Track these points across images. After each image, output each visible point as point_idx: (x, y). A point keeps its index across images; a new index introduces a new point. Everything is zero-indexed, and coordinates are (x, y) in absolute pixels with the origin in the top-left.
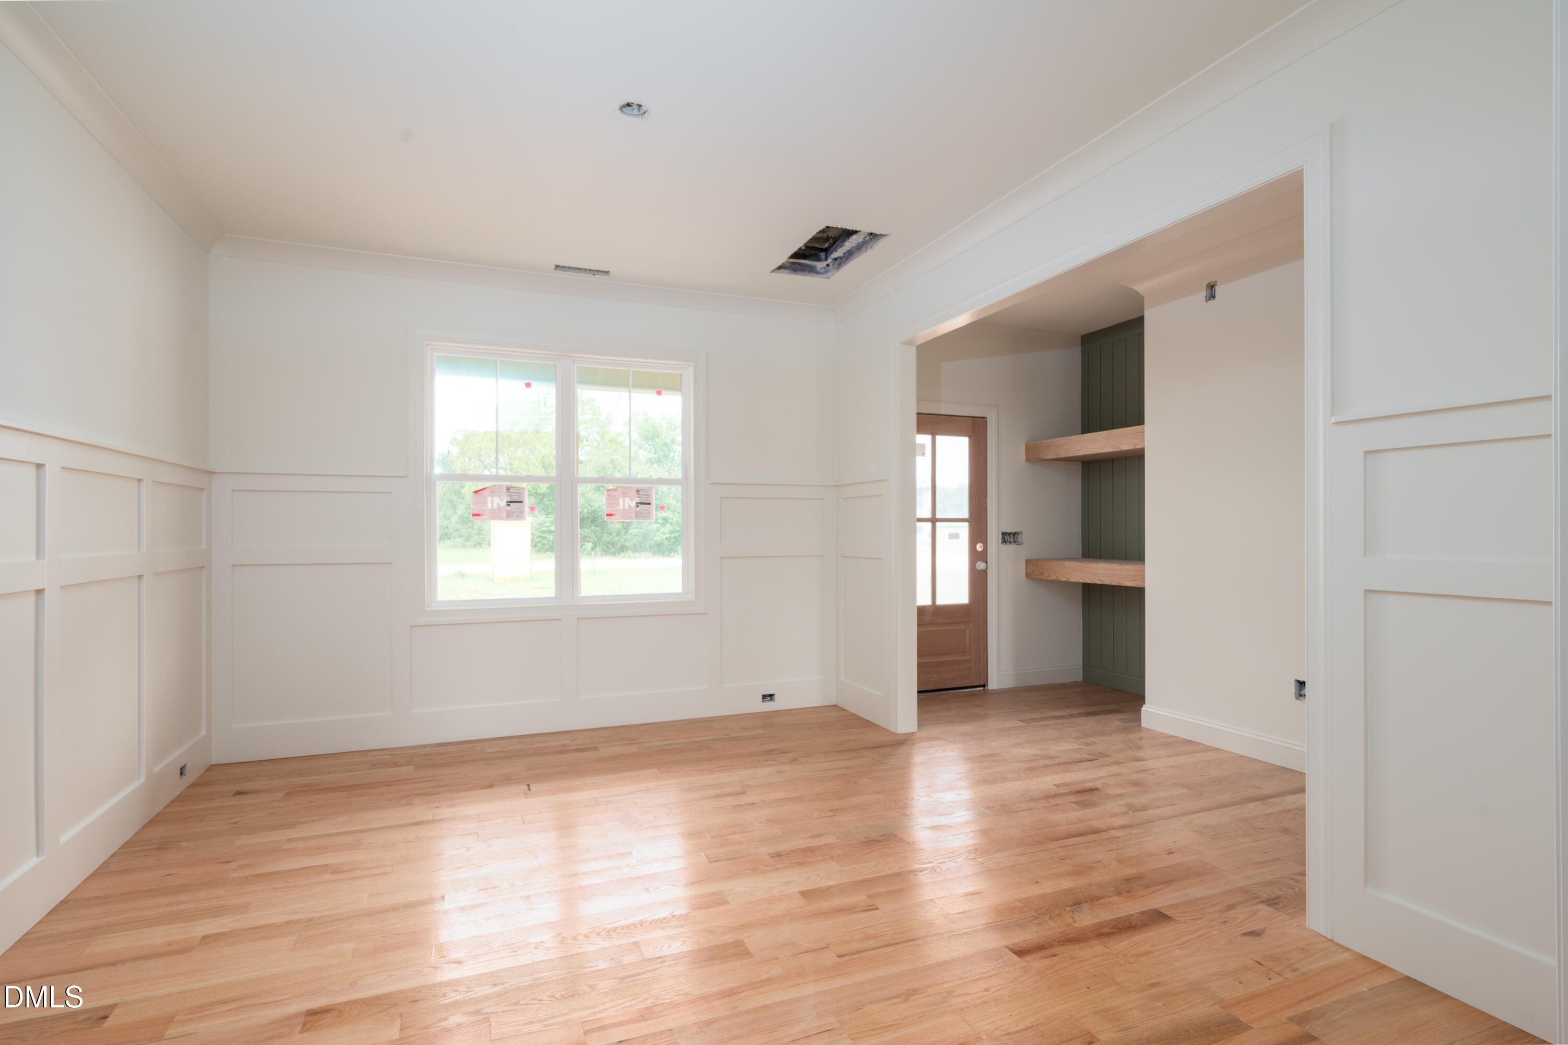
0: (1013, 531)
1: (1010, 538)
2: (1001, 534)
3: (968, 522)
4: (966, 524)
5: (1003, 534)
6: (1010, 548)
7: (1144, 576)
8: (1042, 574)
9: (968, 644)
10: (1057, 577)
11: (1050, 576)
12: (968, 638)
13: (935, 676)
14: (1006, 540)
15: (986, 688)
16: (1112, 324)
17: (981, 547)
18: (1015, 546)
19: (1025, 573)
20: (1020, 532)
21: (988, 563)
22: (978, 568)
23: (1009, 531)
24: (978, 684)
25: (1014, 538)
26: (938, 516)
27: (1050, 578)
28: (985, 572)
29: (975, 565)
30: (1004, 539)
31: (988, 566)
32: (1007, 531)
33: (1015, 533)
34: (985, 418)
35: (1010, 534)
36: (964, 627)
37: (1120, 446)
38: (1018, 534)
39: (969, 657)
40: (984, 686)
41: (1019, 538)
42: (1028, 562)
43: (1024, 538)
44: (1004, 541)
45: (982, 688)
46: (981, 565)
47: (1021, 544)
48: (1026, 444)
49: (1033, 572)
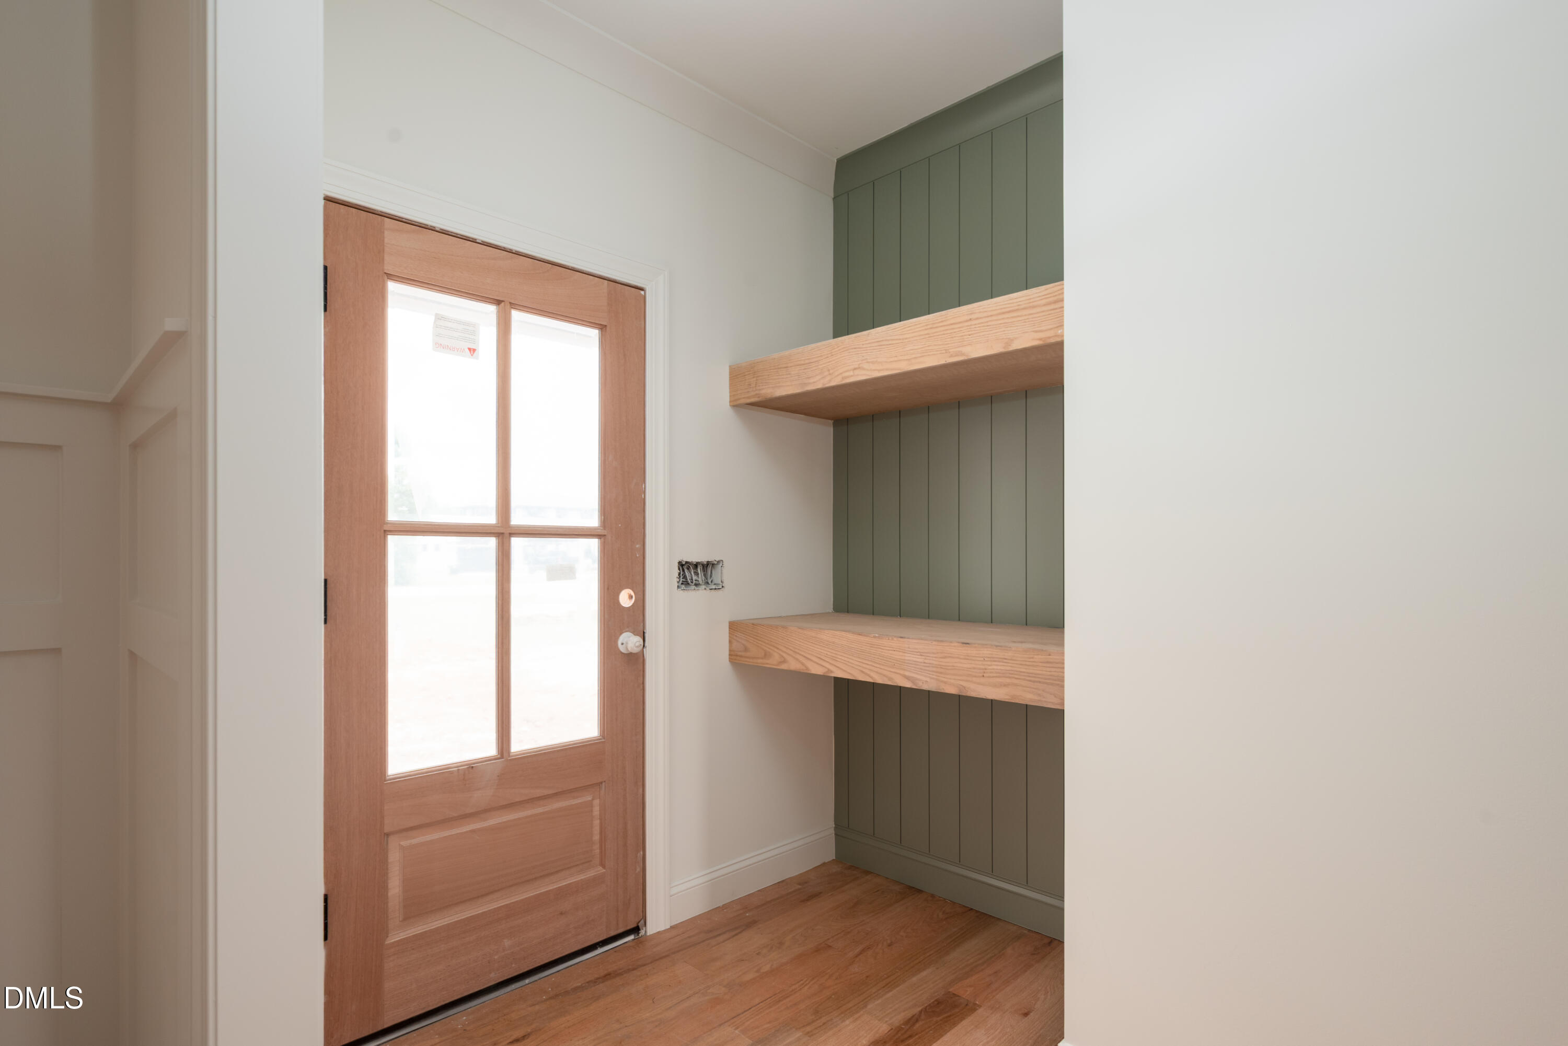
0: (704, 559)
1: (696, 574)
2: (677, 564)
3: (599, 536)
4: (594, 544)
5: (681, 565)
6: (698, 596)
7: (1062, 679)
8: (767, 655)
9: (596, 837)
10: (803, 664)
11: (784, 661)
12: (597, 822)
13: (507, 943)
14: (689, 578)
15: (642, 932)
16: (905, 125)
17: (631, 597)
18: (708, 593)
19: (727, 653)
20: (718, 562)
21: (647, 635)
22: (622, 649)
23: (694, 559)
24: (621, 930)
25: (705, 575)
26: (517, 519)
27: (784, 667)
28: (636, 661)
29: (617, 638)
30: (685, 577)
31: (646, 644)
32: (689, 560)
33: (708, 563)
34: (642, 289)
35: (696, 566)
36: (589, 798)
37: (964, 350)
38: (713, 565)
39: (601, 870)
40: (636, 930)
41: (716, 577)
42: (734, 627)
43: (727, 574)
44: (685, 582)
45: (632, 937)
46: (629, 641)
47: (719, 587)
48: (730, 366)
49: (746, 649)
